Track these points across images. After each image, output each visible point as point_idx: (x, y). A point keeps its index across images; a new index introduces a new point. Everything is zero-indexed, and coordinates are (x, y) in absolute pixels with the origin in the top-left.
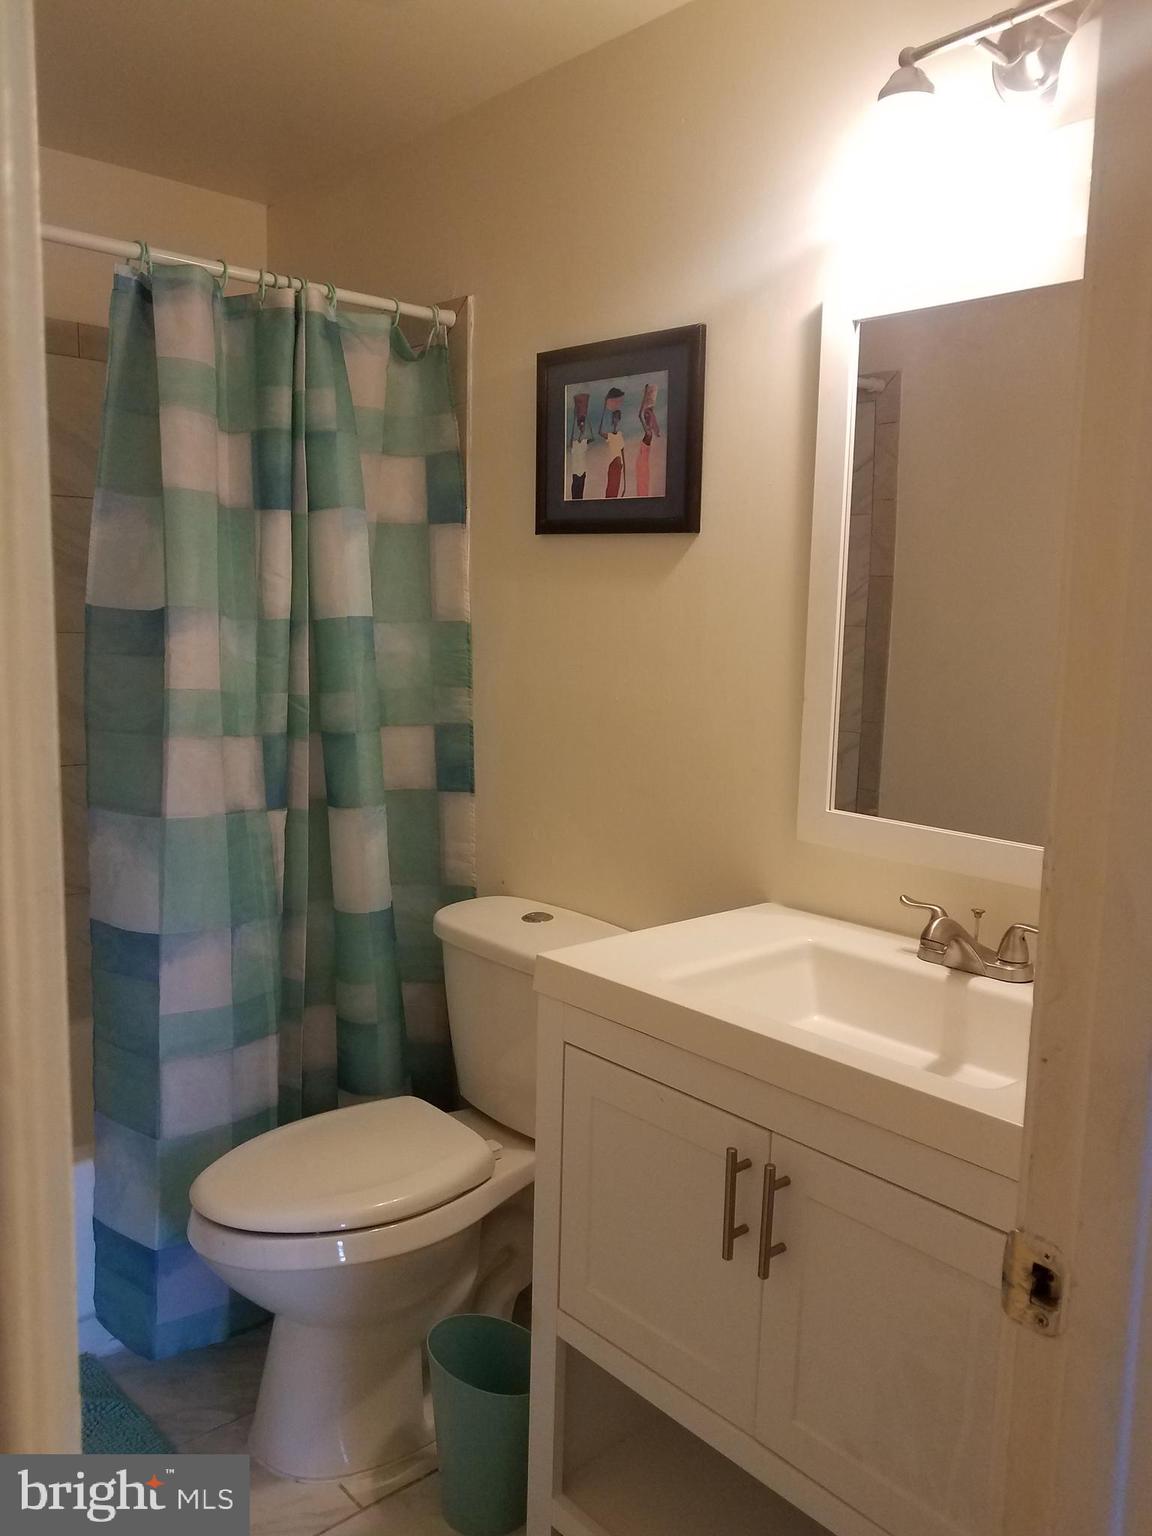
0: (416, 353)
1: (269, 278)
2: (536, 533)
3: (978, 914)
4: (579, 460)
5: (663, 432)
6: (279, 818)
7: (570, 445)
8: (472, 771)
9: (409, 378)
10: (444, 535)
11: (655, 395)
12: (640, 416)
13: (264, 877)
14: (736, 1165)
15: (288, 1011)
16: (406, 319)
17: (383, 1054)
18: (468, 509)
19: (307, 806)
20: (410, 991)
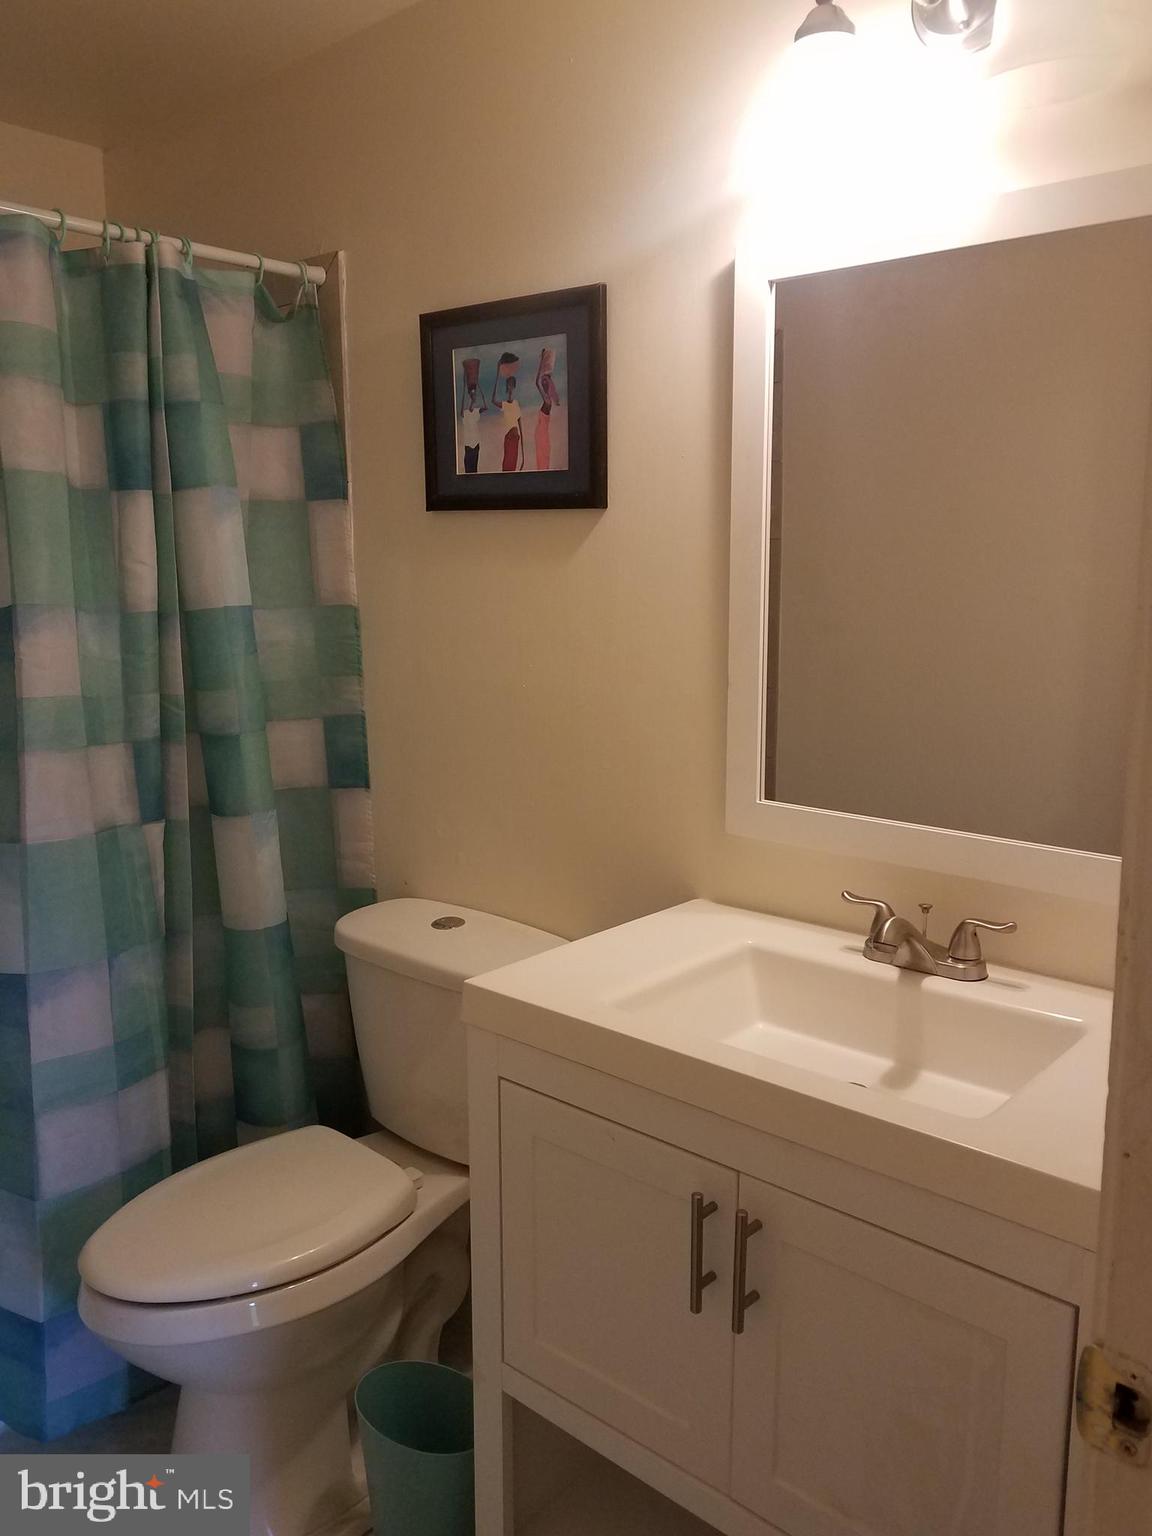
0: (283, 313)
1: (114, 230)
2: (428, 510)
3: (926, 910)
4: (469, 430)
5: (564, 400)
6: (156, 830)
7: (461, 414)
8: (367, 766)
9: (277, 341)
10: (324, 514)
11: (552, 361)
12: (537, 384)
13: (141, 898)
14: (702, 1210)
15: (177, 1041)
16: (272, 277)
17: (285, 1080)
18: (350, 485)
19: (187, 816)
20: (310, 1004)
